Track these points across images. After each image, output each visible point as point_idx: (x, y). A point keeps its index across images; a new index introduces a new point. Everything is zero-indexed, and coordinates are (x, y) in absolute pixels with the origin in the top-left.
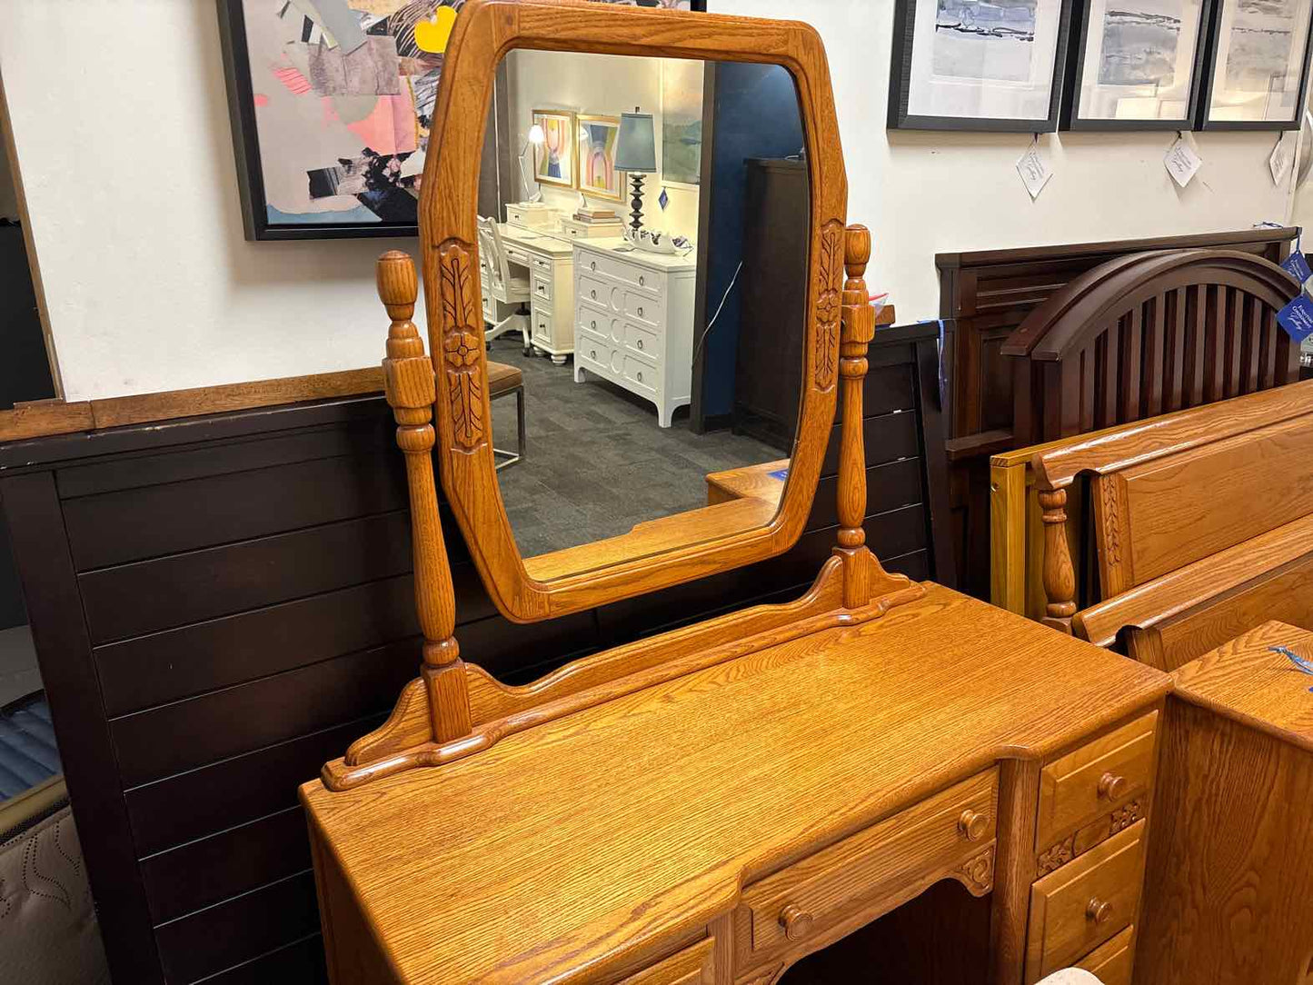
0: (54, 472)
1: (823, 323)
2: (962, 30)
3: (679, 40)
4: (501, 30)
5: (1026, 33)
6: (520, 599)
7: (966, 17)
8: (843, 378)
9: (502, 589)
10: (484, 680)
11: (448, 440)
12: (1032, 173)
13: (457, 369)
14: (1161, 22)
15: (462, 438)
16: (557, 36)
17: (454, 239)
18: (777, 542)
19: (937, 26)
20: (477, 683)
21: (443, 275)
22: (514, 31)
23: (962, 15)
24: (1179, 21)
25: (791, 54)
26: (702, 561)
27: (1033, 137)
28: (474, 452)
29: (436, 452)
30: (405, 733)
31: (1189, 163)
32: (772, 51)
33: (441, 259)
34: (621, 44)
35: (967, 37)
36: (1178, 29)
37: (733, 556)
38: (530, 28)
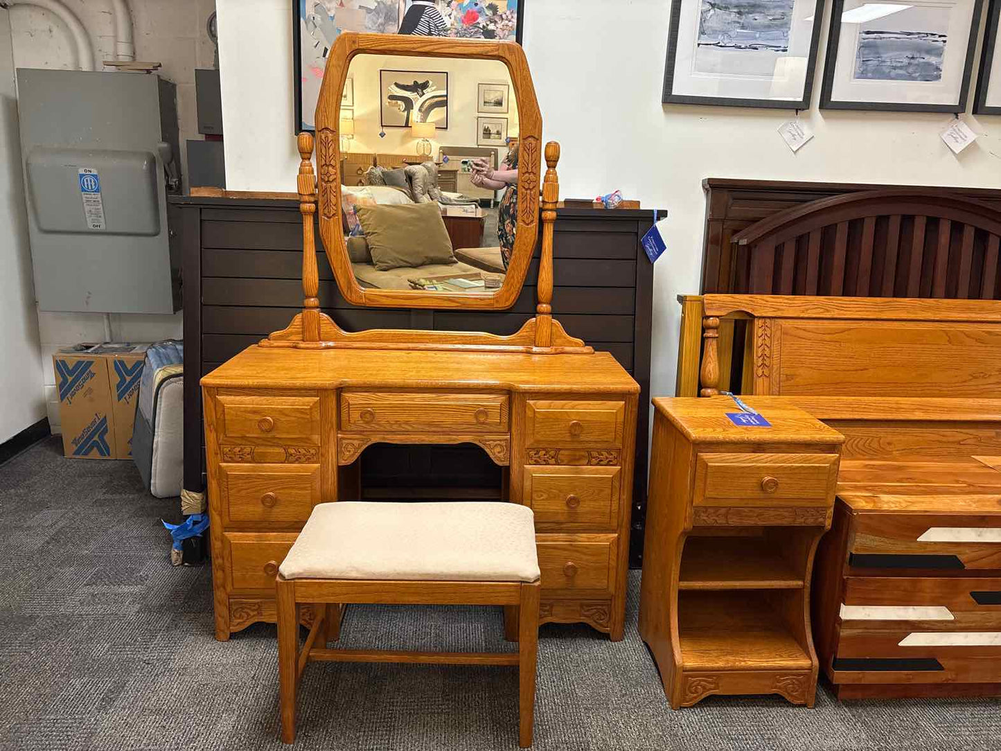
0: (201, 209)
1: (526, 189)
2: (721, 46)
3: (436, 49)
4: (350, 46)
5: (780, 47)
6: (351, 292)
7: (724, 39)
8: (541, 222)
9: (341, 283)
10: (328, 322)
11: (321, 212)
12: (793, 135)
13: (326, 182)
14: (924, 37)
15: (326, 211)
16: (375, 48)
17: (327, 129)
18: (497, 302)
19: (699, 44)
20: (325, 322)
21: (321, 142)
22: (356, 46)
23: (720, 37)
24: (944, 36)
25: (501, 55)
26: (449, 299)
27: (795, 113)
28: (332, 219)
29: (316, 214)
30: (292, 333)
31: (966, 137)
32: (489, 54)
33: (321, 136)
34: (407, 51)
35: (725, 50)
36: (945, 42)
37: (469, 302)
38: (363, 45)
